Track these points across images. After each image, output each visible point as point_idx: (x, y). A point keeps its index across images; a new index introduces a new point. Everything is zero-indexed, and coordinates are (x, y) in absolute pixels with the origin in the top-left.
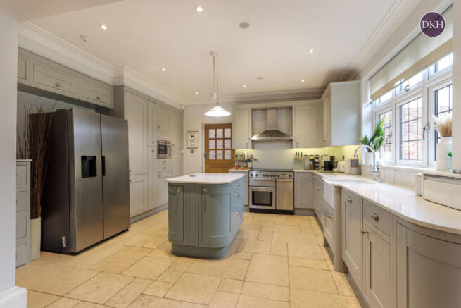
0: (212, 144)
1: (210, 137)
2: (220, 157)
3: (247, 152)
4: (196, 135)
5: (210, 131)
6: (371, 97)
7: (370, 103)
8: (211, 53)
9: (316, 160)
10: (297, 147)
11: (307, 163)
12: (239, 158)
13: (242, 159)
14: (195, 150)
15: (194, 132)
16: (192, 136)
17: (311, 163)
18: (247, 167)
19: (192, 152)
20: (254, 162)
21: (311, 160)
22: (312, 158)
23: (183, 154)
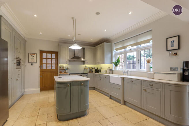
0: (44, 61)
1: (43, 57)
2: (49, 68)
3: (65, 66)
4: (35, 56)
5: (43, 54)
6: (115, 49)
7: (115, 51)
8: (73, 18)
9: (92, 69)
10: (87, 64)
11: (89, 70)
12: (62, 68)
13: (63, 69)
14: (34, 64)
15: (34, 54)
16: (32, 56)
17: (90, 70)
18: (65, 72)
19: (32, 64)
20: (68, 70)
21: (90, 69)
22: (91, 68)
23: (25, 66)
